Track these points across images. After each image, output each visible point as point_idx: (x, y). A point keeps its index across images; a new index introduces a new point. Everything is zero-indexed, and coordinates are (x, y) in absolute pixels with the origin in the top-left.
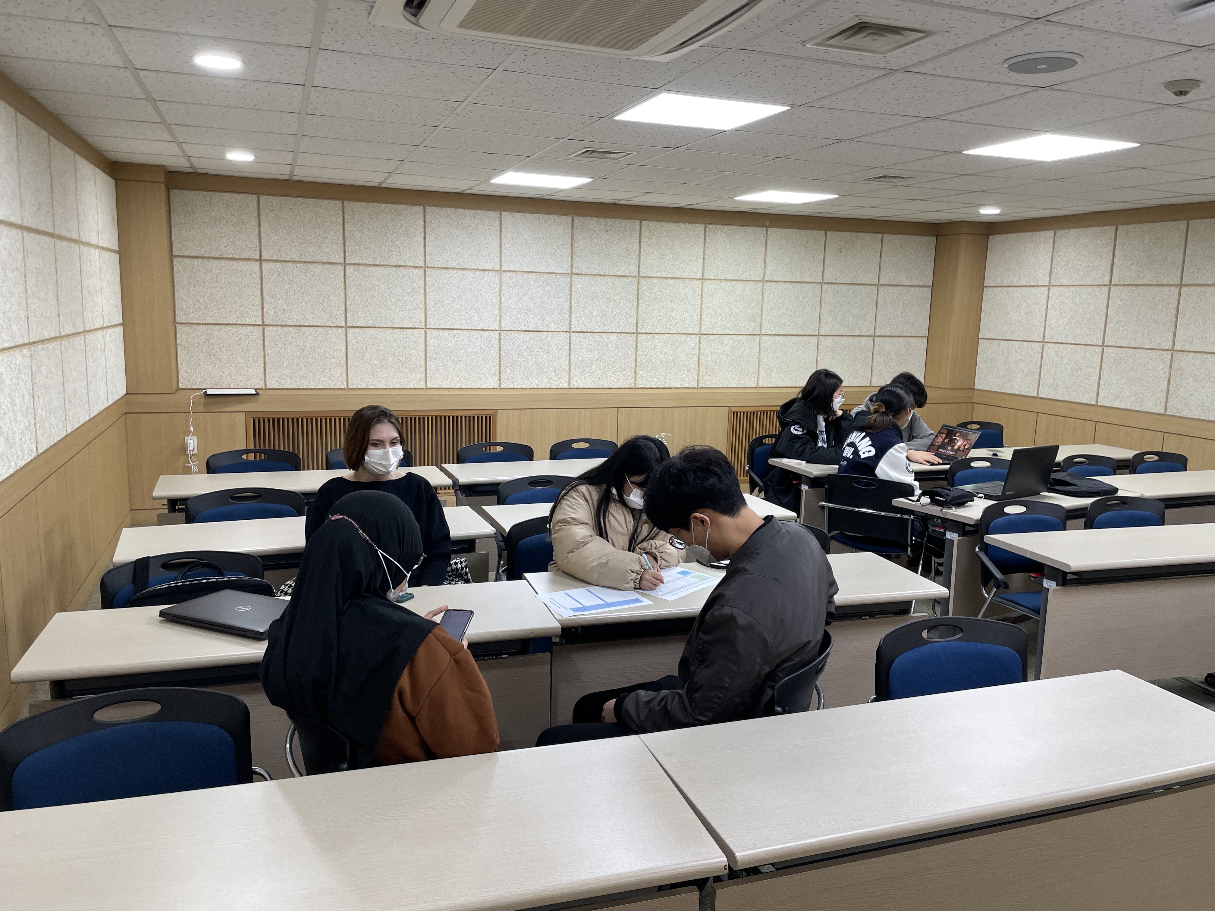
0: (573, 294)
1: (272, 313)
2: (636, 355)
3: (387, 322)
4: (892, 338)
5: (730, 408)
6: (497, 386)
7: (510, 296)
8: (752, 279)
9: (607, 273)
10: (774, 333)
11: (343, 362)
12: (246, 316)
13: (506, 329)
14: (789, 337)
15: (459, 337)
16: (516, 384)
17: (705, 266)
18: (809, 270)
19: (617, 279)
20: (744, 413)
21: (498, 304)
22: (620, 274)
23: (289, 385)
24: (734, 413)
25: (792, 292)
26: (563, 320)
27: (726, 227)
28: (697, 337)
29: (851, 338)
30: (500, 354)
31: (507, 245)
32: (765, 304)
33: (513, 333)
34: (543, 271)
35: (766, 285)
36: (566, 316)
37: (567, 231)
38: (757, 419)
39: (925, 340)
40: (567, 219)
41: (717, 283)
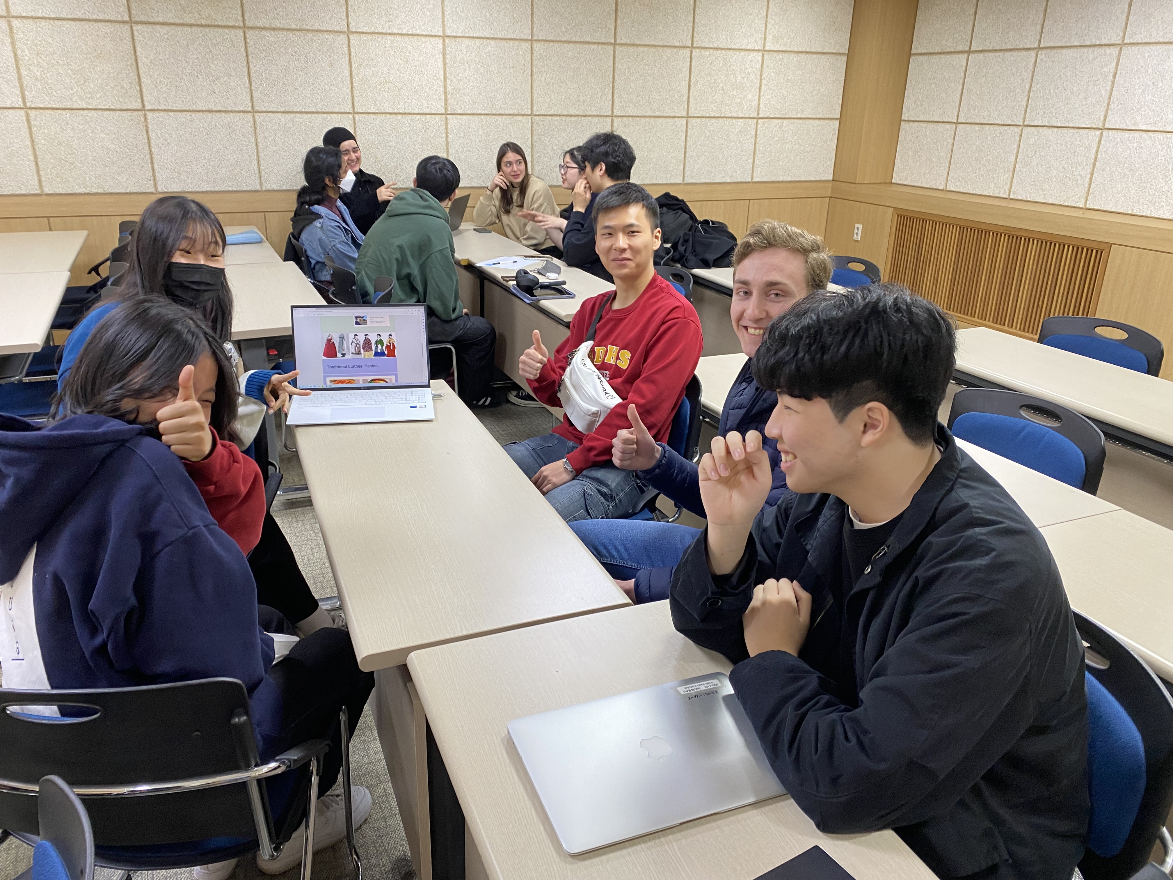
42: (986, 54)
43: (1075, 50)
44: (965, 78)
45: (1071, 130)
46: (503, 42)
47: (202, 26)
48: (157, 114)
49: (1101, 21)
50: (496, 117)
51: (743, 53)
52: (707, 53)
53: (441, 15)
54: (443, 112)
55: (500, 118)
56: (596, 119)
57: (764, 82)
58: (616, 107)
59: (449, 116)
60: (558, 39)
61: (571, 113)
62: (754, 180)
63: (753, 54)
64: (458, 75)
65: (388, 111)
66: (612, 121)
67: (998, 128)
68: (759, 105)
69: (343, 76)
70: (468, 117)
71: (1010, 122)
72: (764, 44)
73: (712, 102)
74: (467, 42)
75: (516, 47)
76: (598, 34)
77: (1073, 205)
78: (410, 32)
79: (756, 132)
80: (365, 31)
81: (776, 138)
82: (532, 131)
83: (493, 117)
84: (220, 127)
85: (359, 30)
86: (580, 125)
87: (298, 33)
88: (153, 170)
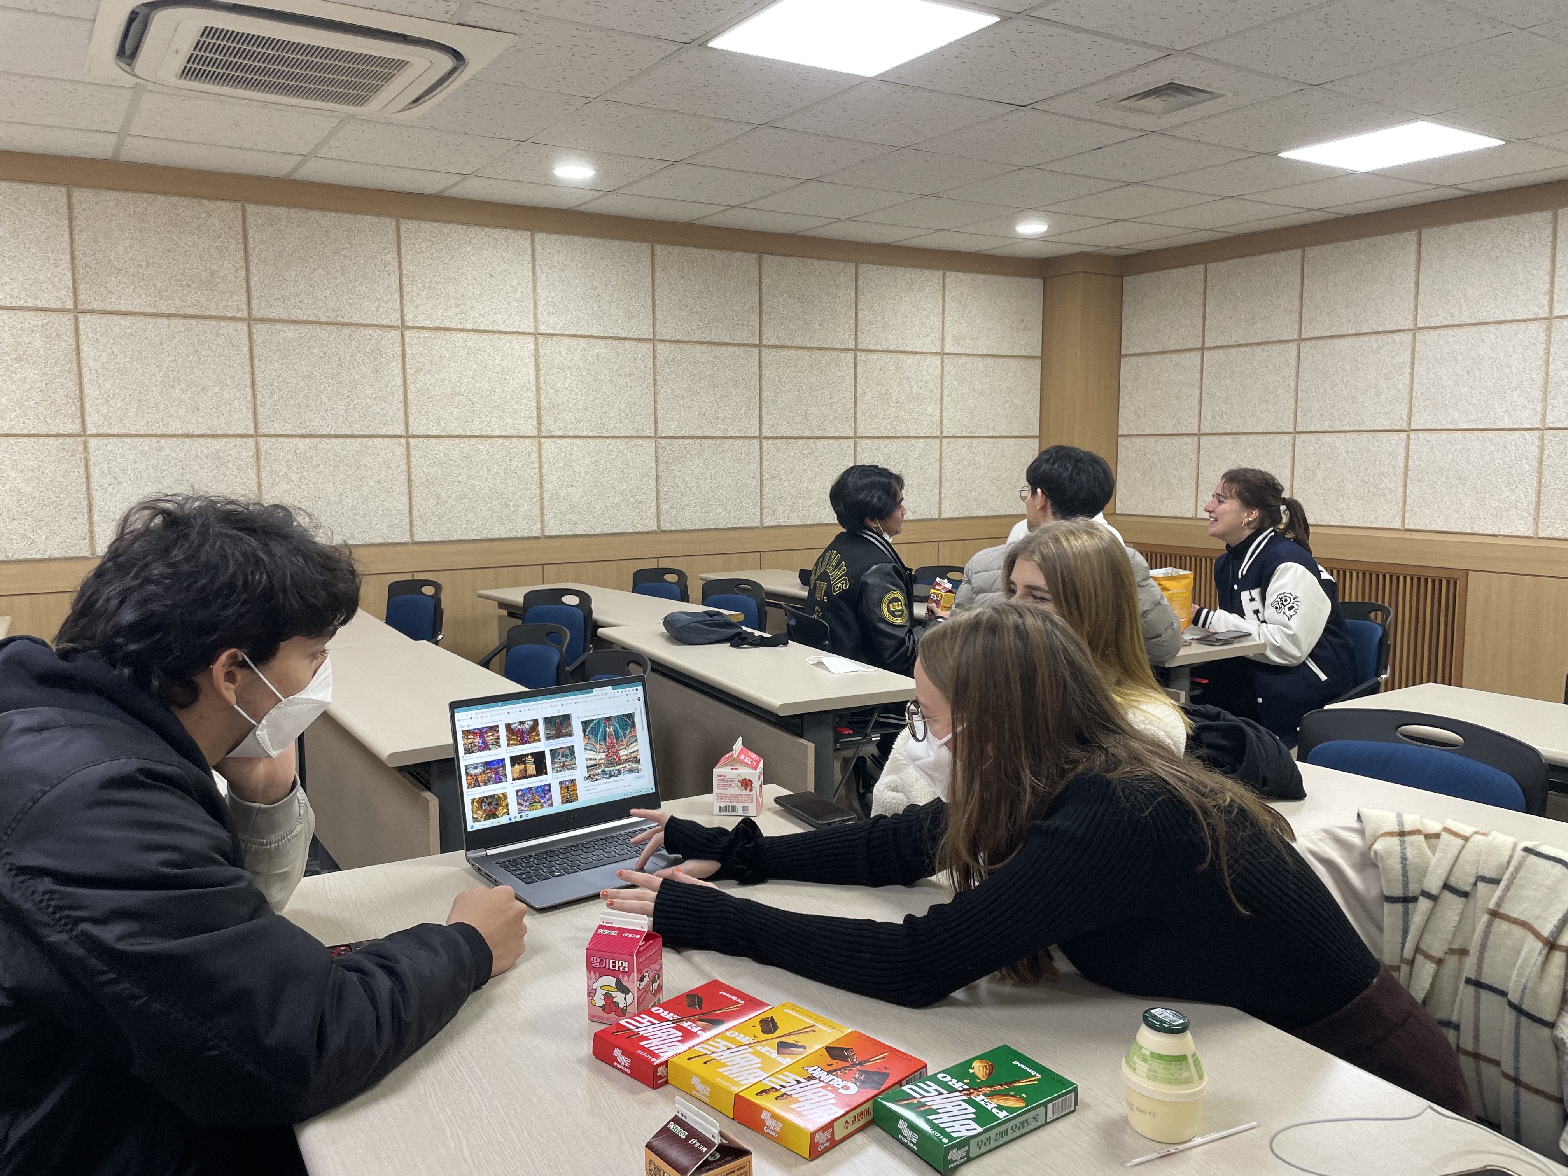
42: (1228, 351)
43: (1351, 339)
44: (1202, 380)
45: (1365, 435)
46: (616, 342)
47: (185, 316)
48: (105, 441)
49: (1380, 303)
50: (608, 440)
51: (918, 357)
52: (876, 357)
53: (532, 305)
54: (535, 433)
55: (613, 441)
56: (740, 442)
57: (946, 392)
58: (765, 425)
59: (543, 440)
60: (687, 339)
61: (708, 434)
62: (943, 517)
63: (929, 359)
64: (555, 384)
65: (456, 433)
66: (761, 443)
67: (1259, 437)
68: (942, 421)
69: (394, 386)
70: (569, 440)
71: (1275, 430)
72: (943, 345)
73: (884, 418)
74: (567, 341)
75: (633, 349)
76: (739, 333)
77: (1386, 526)
78: (490, 329)
79: (941, 455)
80: (425, 325)
81: (965, 463)
82: (657, 458)
83: (604, 440)
84: (203, 457)
85: (418, 325)
86: (719, 450)
87: (329, 328)
88: (91, 523)
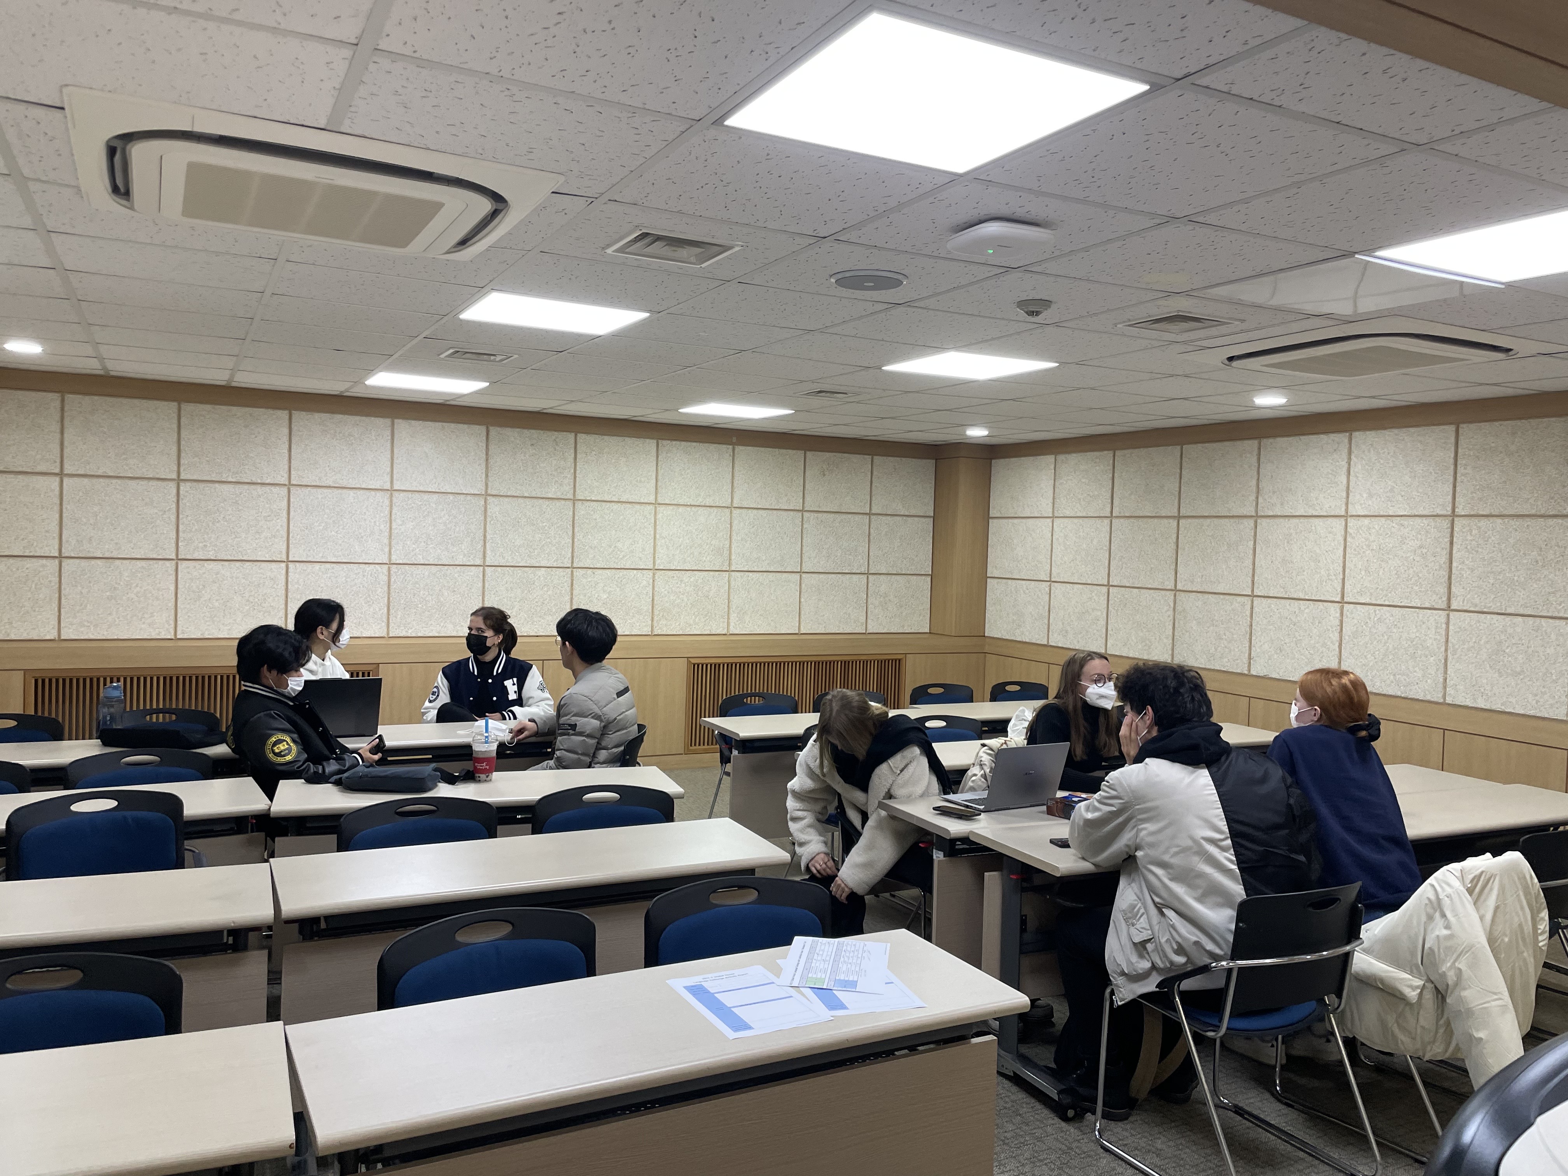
0: (488, 519)
1: (74, 542)
2: (572, 594)
3: (234, 553)
4: (889, 577)
5: (689, 659)
6: (384, 634)
7: (403, 521)
8: (717, 504)
9: (534, 495)
10: (746, 569)
11: (171, 604)
12: (37, 546)
13: (398, 562)
14: (765, 573)
15: (333, 573)
16: (410, 631)
17: (659, 488)
18: (786, 496)
19: (547, 502)
20: (707, 665)
21: (388, 530)
22: (550, 496)
23: (93, 634)
24: (694, 666)
25: (766, 520)
26: (474, 551)
27: (683, 443)
28: (651, 573)
29: (840, 576)
30: (389, 593)
31: (400, 459)
32: (734, 533)
33: (407, 567)
34: (449, 491)
35: (735, 512)
36: (480, 546)
37: (480, 444)
38: (723, 673)
39: (929, 579)
40: (481, 430)
41: (673, 509)
42: (95, 480)
43: (230, 486)
45: (248, 564)
49: (256, 461)
71: (154, 556)
